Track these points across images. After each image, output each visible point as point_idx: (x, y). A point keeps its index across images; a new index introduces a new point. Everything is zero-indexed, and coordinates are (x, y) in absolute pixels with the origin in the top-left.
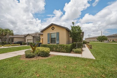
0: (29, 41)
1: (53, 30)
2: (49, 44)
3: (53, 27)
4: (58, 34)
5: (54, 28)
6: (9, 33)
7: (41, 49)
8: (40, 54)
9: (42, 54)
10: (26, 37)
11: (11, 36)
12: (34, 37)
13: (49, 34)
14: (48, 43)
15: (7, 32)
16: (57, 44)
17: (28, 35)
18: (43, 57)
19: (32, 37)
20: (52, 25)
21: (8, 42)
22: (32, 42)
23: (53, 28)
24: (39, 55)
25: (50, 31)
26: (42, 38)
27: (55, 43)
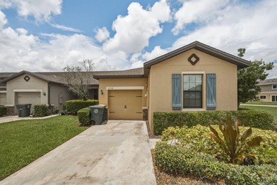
1: (193, 64)
2: (179, 109)
3: (194, 55)
4: (212, 78)
5: (198, 59)
10: (5, 83)
13: (176, 79)
14: (176, 109)
16: (208, 108)
19: (46, 85)
22: (43, 101)
23: (194, 59)
25: (182, 67)
26: (107, 88)
27: (201, 107)
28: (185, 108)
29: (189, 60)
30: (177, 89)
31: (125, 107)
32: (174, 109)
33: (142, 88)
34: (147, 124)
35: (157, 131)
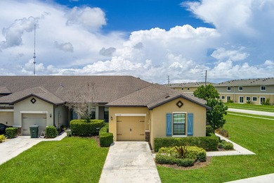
1: (180, 107)
2: (170, 135)
3: (180, 102)
4: (191, 116)
5: (182, 104)
13: (169, 116)
16: (188, 135)
23: (180, 104)
25: (173, 109)
26: (116, 115)
27: (185, 134)
28: (174, 134)
29: (177, 104)
30: (169, 123)
31: (131, 130)
32: (167, 135)
33: (145, 115)
34: (150, 145)
35: (156, 149)
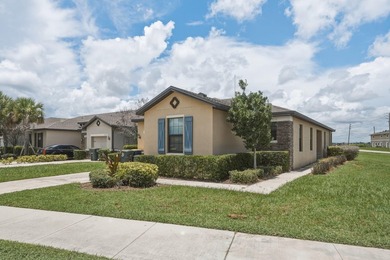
0: (97, 146)
1: (175, 107)
2: (164, 153)
3: (175, 99)
5: (178, 102)
6: (30, 113)
7: (132, 166)
8: (129, 178)
9: (133, 180)
10: (85, 128)
11: (36, 126)
12: (114, 128)
13: (161, 122)
14: (160, 153)
15: (24, 112)
16: (185, 153)
17: (96, 120)
18: (135, 186)
19: (110, 129)
20: (171, 91)
21: (28, 145)
22: (108, 146)
23: (175, 103)
24: (126, 183)
25: (165, 111)
27: (181, 151)
28: (169, 151)
29: (171, 103)
30: (161, 134)
